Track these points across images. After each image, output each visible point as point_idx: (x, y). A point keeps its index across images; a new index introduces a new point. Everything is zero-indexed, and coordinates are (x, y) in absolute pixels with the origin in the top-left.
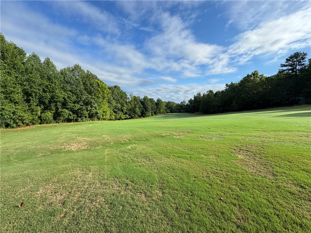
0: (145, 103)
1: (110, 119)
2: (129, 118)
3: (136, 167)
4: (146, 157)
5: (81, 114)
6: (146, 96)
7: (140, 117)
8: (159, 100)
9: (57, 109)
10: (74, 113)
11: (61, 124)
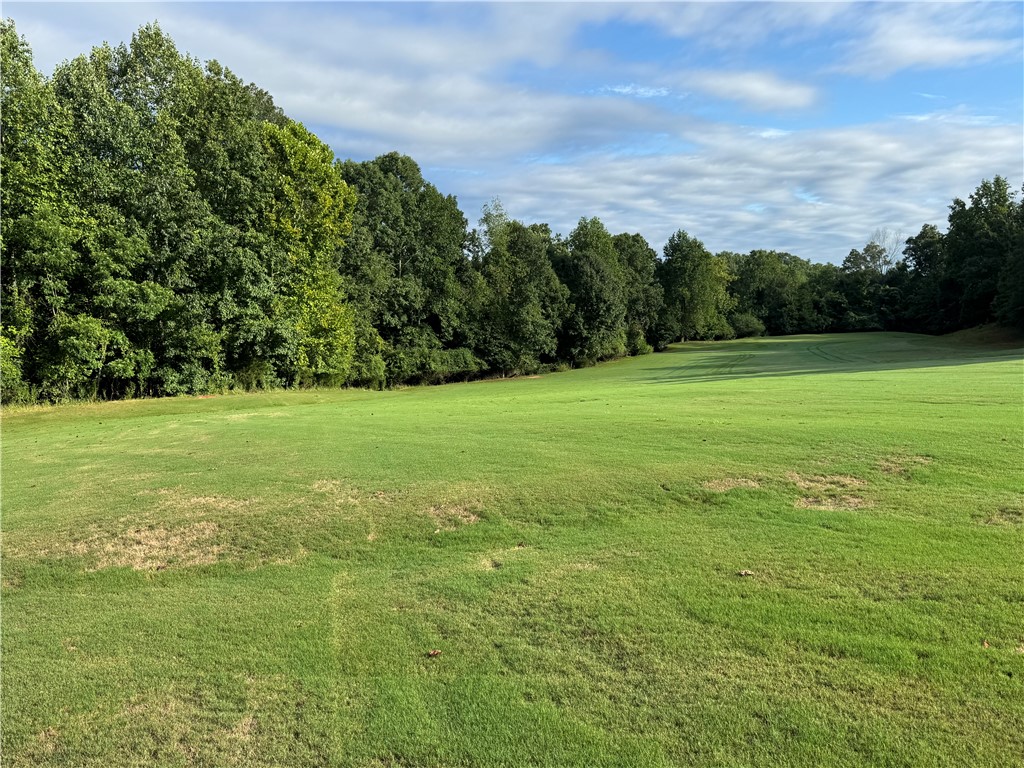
0: (587, 269)
1: (355, 375)
2: (475, 368)
3: (528, 697)
4: (591, 635)
5: (180, 344)
6: (595, 222)
7: (549, 362)
8: (683, 249)
9: (44, 312)
10: (137, 340)
11: (69, 407)
